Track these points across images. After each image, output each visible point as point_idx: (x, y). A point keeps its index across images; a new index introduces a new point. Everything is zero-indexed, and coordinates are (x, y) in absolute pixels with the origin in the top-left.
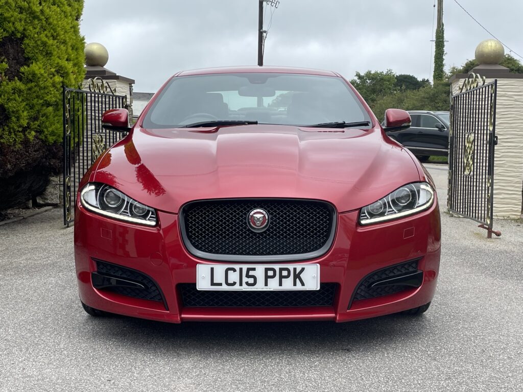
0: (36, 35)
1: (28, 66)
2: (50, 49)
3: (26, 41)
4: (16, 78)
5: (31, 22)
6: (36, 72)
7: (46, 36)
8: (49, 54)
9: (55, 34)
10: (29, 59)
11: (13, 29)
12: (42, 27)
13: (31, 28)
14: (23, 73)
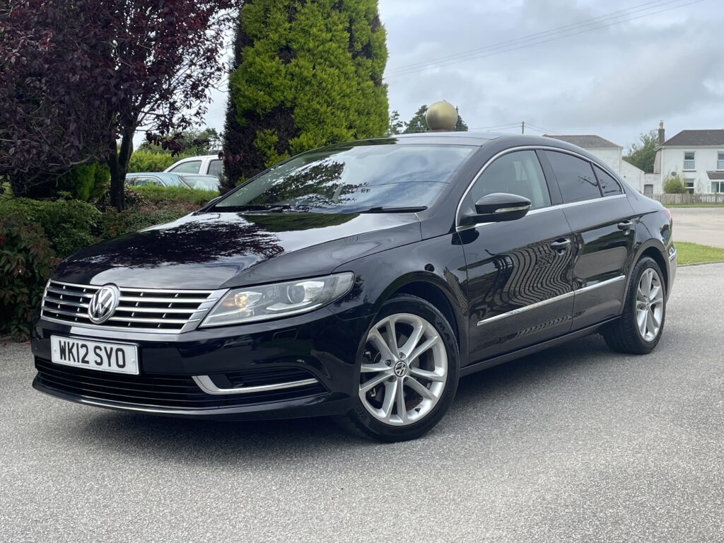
0: (306, 104)
1: (298, 137)
2: (322, 118)
3: (297, 110)
4: (286, 151)
5: (303, 89)
6: (305, 144)
7: (319, 103)
8: (322, 122)
9: (329, 100)
10: (299, 129)
11: (282, 98)
12: (314, 93)
13: (302, 95)
14: (292, 146)
